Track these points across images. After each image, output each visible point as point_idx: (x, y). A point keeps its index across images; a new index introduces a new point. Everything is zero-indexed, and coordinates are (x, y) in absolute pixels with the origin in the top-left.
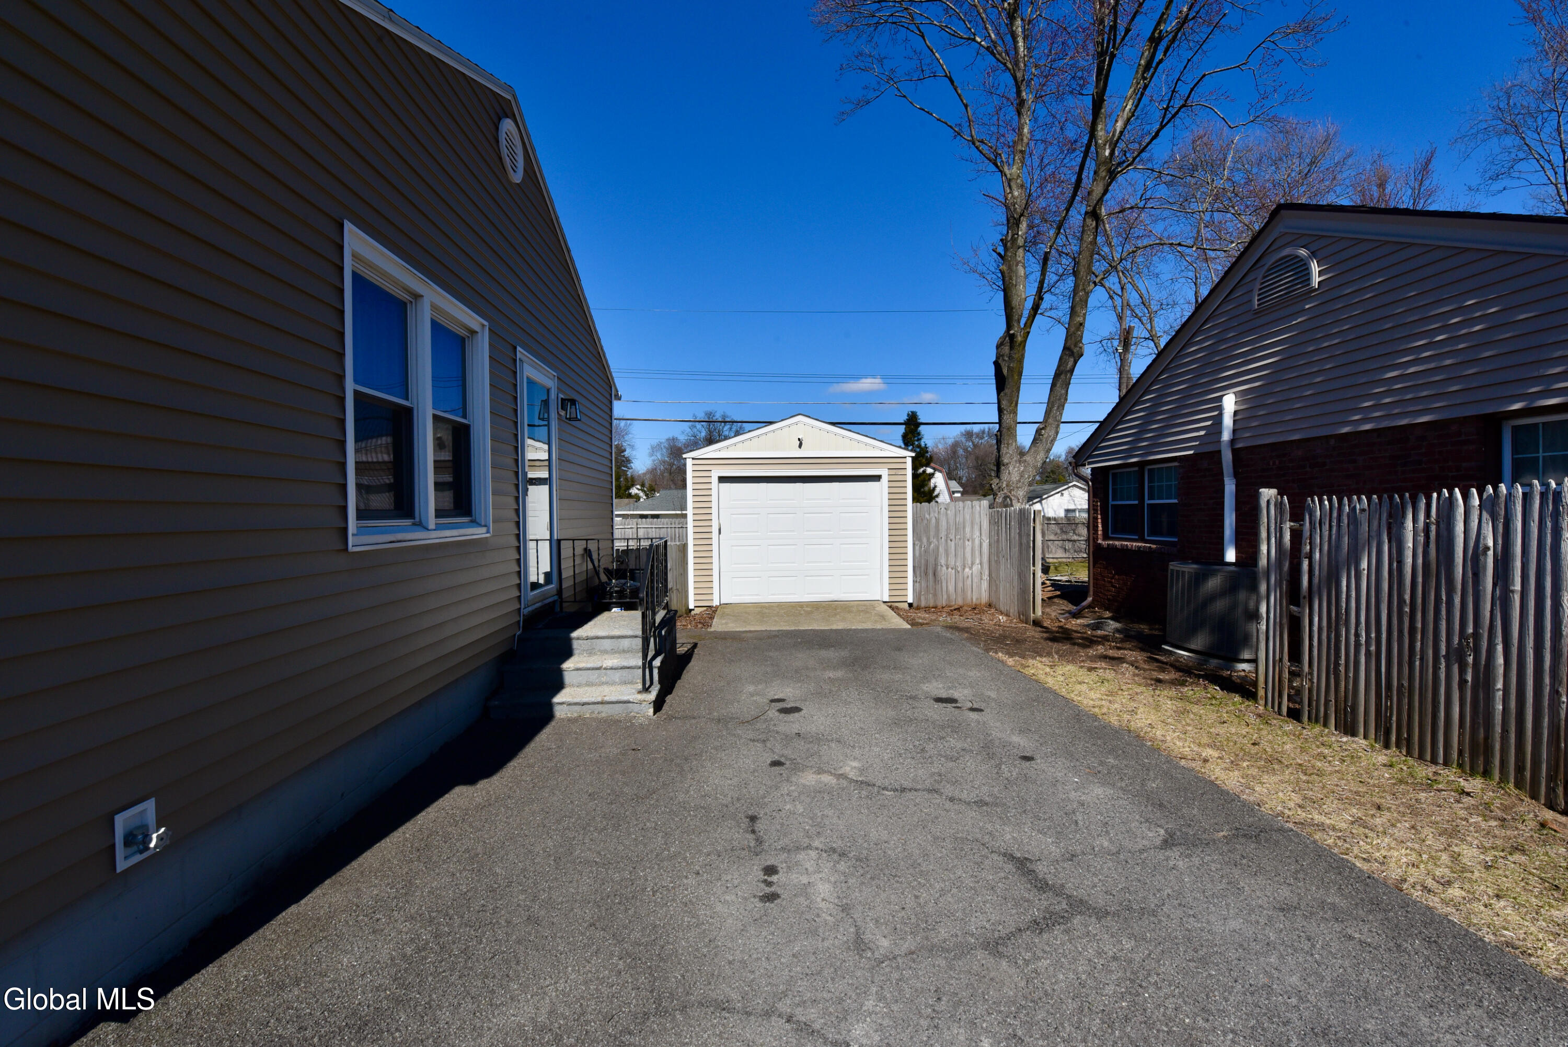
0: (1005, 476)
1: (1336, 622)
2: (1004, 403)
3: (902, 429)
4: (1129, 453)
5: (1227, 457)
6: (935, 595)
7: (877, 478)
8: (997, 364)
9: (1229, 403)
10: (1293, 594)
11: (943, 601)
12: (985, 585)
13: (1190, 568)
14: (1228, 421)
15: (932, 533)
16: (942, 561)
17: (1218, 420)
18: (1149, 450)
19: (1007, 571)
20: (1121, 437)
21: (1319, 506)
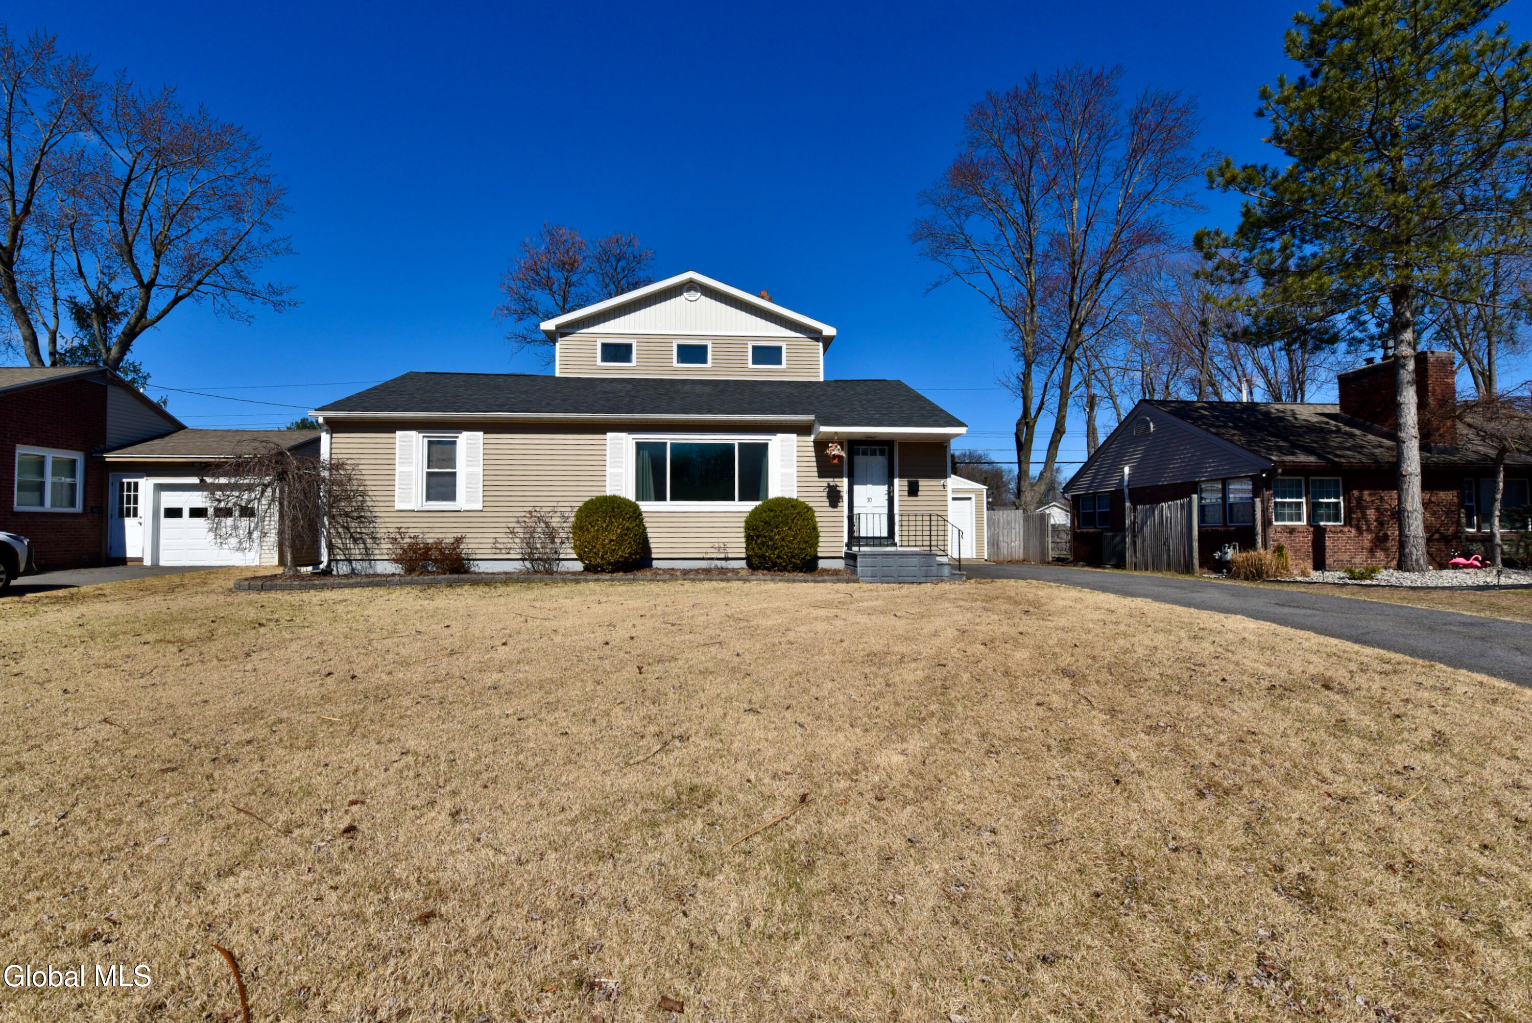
0: (1023, 498)
1: (1144, 540)
2: (1022, 458)
4: (1088, 488)
5: (1126, 491)
6: (997, 555)
7: (969, 499)
8: (1016, 434)
9: (1127, 470)
10: (1134, 536)
11: (1001, 558)
12: (1021, 551)
13: (1110, 534)
14: (1126, 478)
15: (996, 524)
16: (1001, 539)
17: (1123, 476)
18: (1098, 487)
19: (1034, 543)
20: (1085, 481)
21: (1139, 507)
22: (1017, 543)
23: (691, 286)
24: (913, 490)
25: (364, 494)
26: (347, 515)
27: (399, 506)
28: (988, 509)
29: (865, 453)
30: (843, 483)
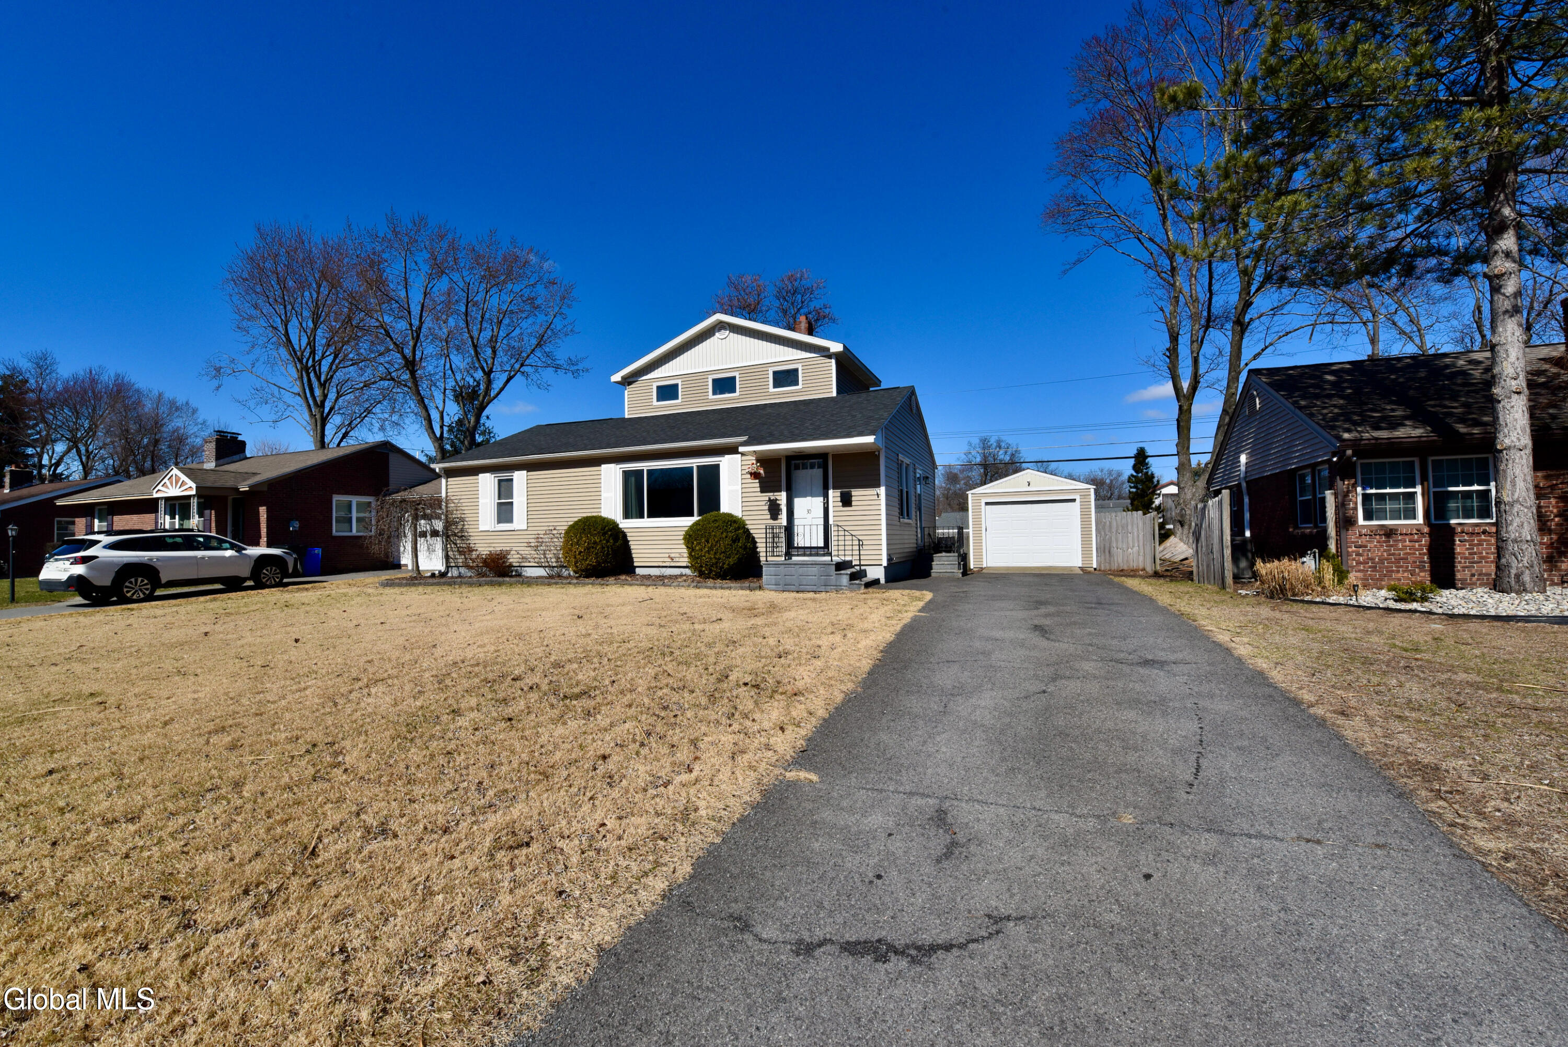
4: (1222, 482)
6: (1109, 563)
7: (1074, 500)
9: (1243, 458)
11: (1115, 567)
12: (1141, 558)
14: (1243, 468)
16: (1115, 545)
17: (1241, 466)
18: (1228, 480)
20: (1220, 473)
22: (1136, 549)
23: (720, 326)
24: (846, 501)
25: (462, 519)
26: (455, 535)
27: (482, 528)
29: (805, 467)
30: (782, 497)
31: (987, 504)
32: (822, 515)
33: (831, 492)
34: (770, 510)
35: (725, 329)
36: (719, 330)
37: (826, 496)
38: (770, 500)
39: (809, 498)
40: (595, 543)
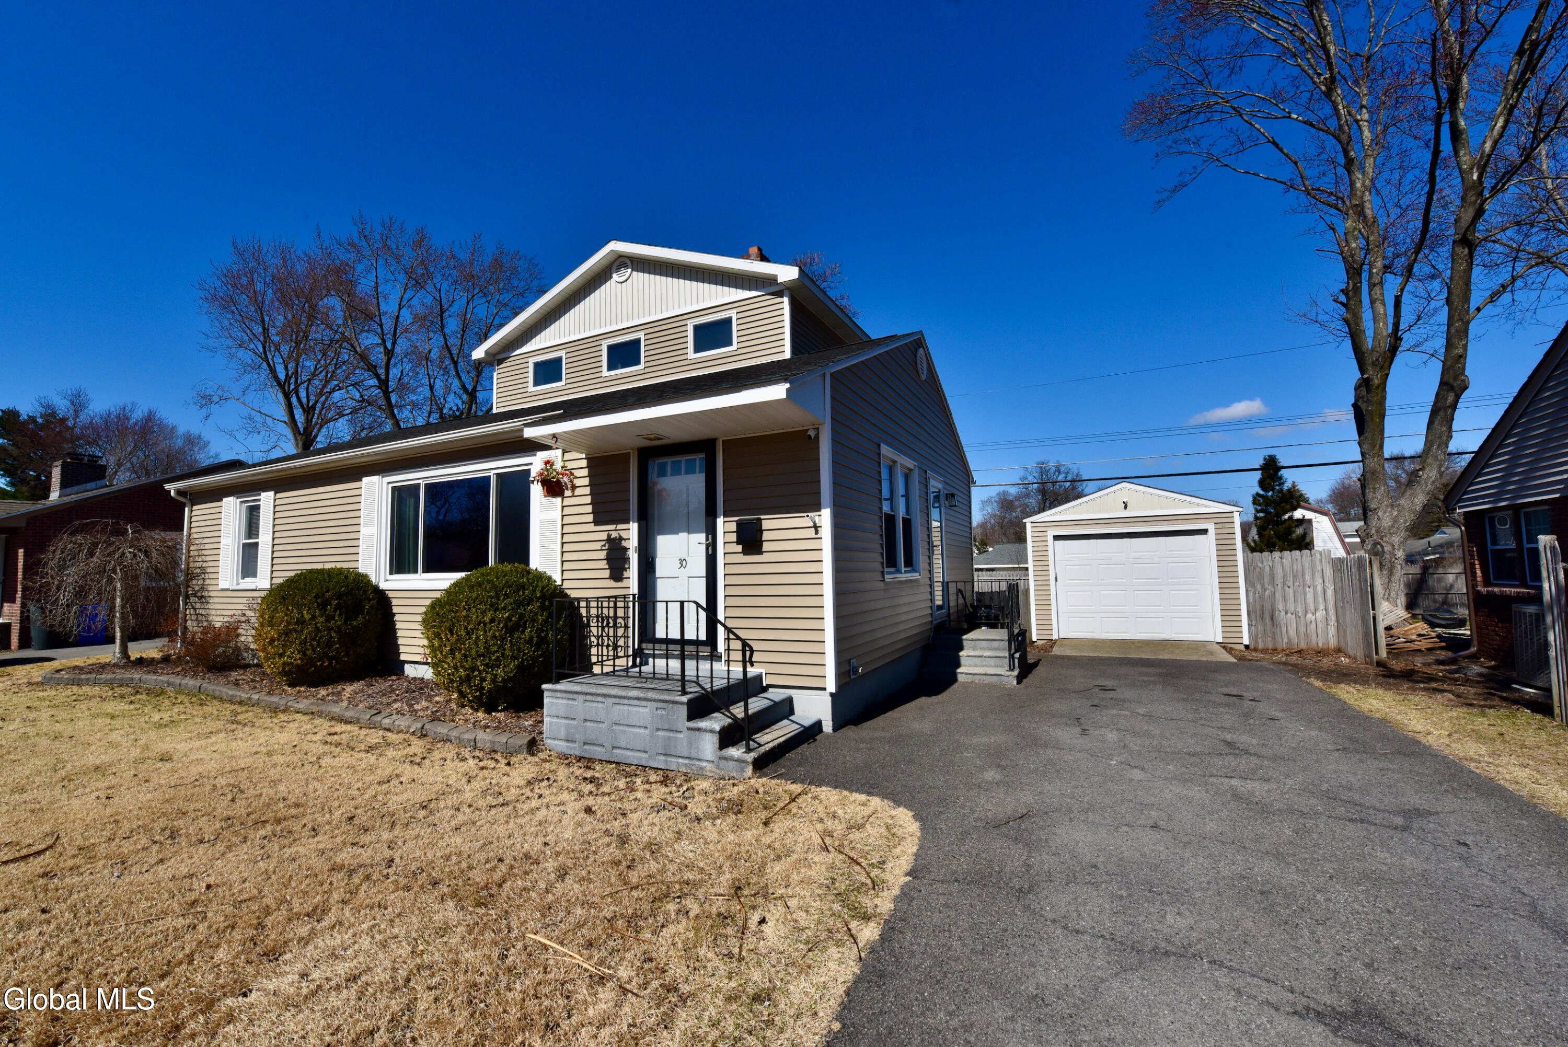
0: (1374, 522)
2: (1366, 447)
3: (1258, 475)
4: (1498, 497)
6: (1274, 638)
7: (1205, 532)
11: (1283, 644)
12: (1332, 630)
15: (1266, 580)
16: (1280, 606)
18: (1517, 495)
19: (1352, 616)
20: (1488, 481)
22: (1321, 614)
23: (621, 262)
24: (750, 541)
25: (204, 571)
26: (195, 594)
27: (221, 583)
28: (1252, 548)
29: (673, 471)
30: (631, 533)
31: (1057, 538)
32: (702, 571)
33: (720, 521)
34: (609, 559)
35: (626, 267)
36: (618, 270)
37: (711, 531)
38: (609, 540)
39: (683, 536)
40: (301, 622)
